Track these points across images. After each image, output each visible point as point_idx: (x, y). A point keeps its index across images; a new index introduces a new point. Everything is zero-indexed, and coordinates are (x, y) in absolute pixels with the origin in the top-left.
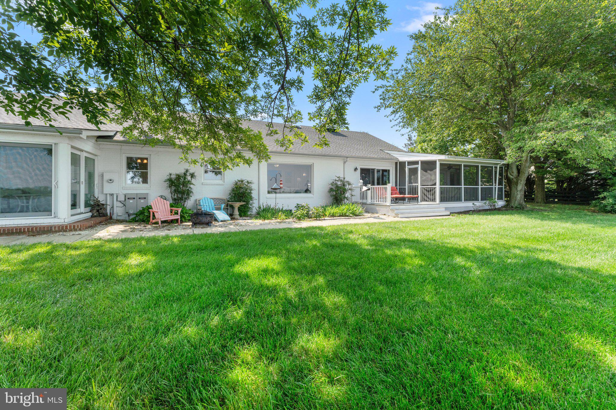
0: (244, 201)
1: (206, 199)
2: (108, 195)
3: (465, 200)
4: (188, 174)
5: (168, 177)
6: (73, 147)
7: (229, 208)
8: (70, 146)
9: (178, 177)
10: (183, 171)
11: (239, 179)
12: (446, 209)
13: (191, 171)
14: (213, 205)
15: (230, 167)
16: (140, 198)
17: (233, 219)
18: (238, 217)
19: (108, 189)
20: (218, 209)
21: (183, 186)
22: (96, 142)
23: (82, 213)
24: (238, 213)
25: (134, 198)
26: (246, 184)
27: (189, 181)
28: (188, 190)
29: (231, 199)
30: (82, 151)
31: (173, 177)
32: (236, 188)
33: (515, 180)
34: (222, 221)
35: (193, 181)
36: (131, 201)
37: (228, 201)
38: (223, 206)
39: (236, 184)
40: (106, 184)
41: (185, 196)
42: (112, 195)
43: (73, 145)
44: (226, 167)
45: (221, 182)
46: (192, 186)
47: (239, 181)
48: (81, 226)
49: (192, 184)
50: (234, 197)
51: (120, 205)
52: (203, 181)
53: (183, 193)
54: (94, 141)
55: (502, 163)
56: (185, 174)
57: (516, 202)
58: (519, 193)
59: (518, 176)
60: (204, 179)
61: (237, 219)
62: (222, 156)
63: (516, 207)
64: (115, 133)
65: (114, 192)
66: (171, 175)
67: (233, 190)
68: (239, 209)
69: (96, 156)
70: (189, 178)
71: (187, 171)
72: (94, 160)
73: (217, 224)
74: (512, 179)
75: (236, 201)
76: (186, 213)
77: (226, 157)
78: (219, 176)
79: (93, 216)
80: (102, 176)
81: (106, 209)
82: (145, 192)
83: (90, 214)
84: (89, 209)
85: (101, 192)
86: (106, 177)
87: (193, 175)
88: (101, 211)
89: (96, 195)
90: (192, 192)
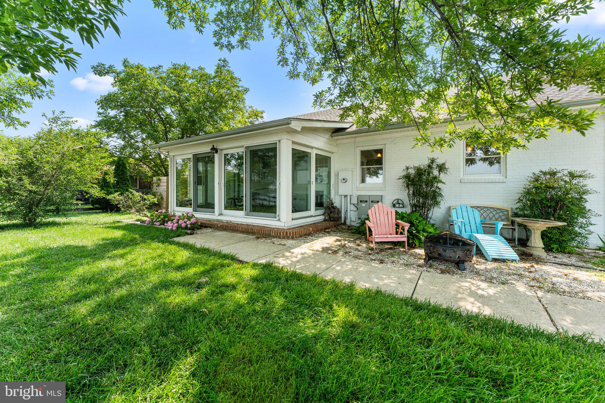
0: (560, 219)
1: (464, 209)
2: (343, 197)
4: (434, 166)
5: (404, 173)
6: (293, 142)
7: (516, 227)
8: (291, 142)
9: (420, 172)
10: (426, 162)
11: (546, 169)
13: (440, 161)
14: (478, 220)
15: (521, 141)
16: (372, 202)
17: (525, 256)
18: (543, 254)
19: (344, 189)
20: (489, 230)
21: (427, 185)
22: (331, 138)
23: (312, 216)
24: (542, 245)
25: (366, 201)
26: (567, 179)
27: (435, 178)
28: (435, 192)
29: (521, 210)
30: (312, 148)
31: (412, 171)
32: (537, 188)
34: (495, 260)
35: (442, 177)
36: (364, 205)
37: (516, 215)
38: (500, 225)
39: (537, 180)
40: (340, 184)
41: (429, 202)
42: (346, 196)
43: (294, 140)
44: (508, 143)
45: (499, 177)
46: (440, 185)
47: (545, 174)
48: (293, 233)
49: (441, 182)
50: (531, 207)
51: (354, 208)
52: (462, 177)
53: (425, 196)
54: (328, 136)
56: (429, 166)
60: (465, 174)
61: (538, 260)
62: (498, 122)
64: (351, 124)
65: (349, 193)
66: (407, 168)
67: (528, 192)
68: (544, 235)
69: (333, 153)
70: (436, 172)
71: (433, 161)
72: (330, 158)
73: (481, 266)
75: (535, 217)
76: (424, 230)
77: (509, 120)
78: (496, 166)
79: (325, 220)
80: (337, 175)
81: (339, 212)
82: (379, 193)
83: (322, 217)
84: (321, 212)
85: (337, 193)
86: (341, 177)
87: (442, 168)
88: (331, 215)
89: (332, 196)
90: (441, 195)
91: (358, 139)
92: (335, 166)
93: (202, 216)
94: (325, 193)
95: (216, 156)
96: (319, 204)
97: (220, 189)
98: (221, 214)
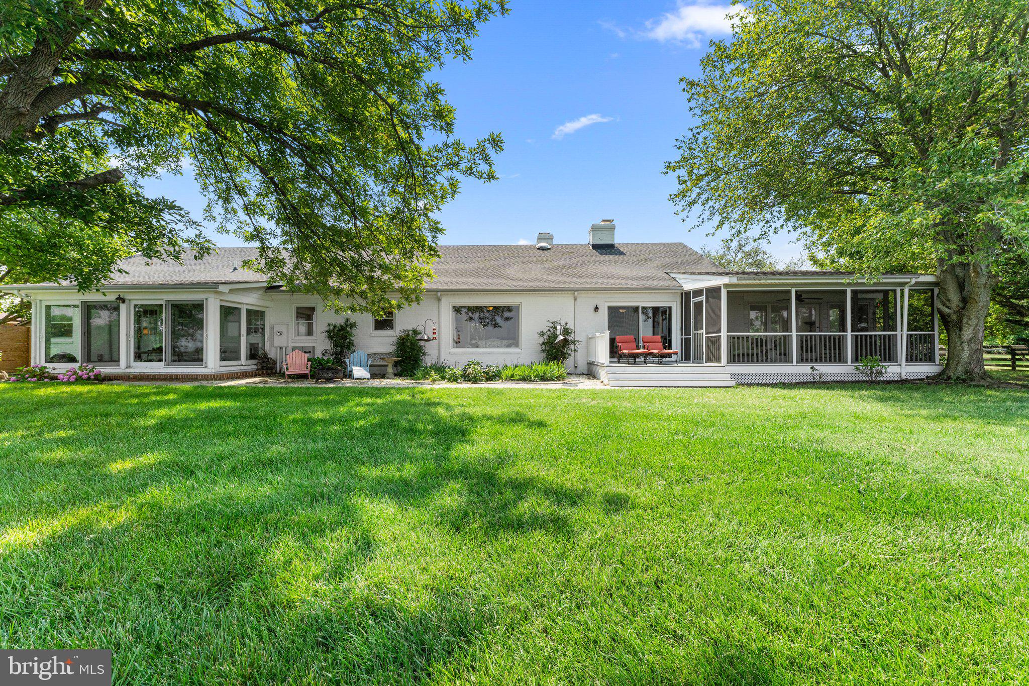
2: (278, 348)
3: (801, 360)
4: (348, 324)
5: (328, 328)
6: (222, 300)
8: (218, 299)
9: (338, 328)
12: (733, 376)
19: (279, 341)
21: (343, 338)
22: (265, 295)
23: (242, 365)
26: (412, 334)
27: (349, 332)
30: (242, 304)
31: (332, 327)
32: (400, 340)
33: (954, 317)
35: (354, 331)
39: (401, 335)
40: (275, 337)
42: (281, 348)
43: (223, 298)
46: (352, 338)
47: (405, 331)
49: (353, 335)
50: (397, 351)
52: (371, 332)
54: (261, 292)
55: (914, 281)
56: (345, 324)
57: (960, 368)
58: (965, 346)
59: (964, 308)
63: (958, 378)
65: (284, 345)
66: (329, 325)
69: (267, 307)
70: (349, 329)
71: (347, 320)
72: (265, 312)
74: (949, 315)
79: (257, 369)
80: (272, 328)
81: (274, 363)
82: (311, 345)
83: (255, 367)
84: (255, 361)
85: (272, 345)
86: (276, 330)
87: (353, 325)
88: (264, 365)
89: (267, 347)
90: (353, 345)
91: (275, 297)
92: (269, 320)
93: (106, 370)
94: (260, 346)
95: (123, 307)
96: (252, 356)
97: (128, 341)
98: (129, 367)
